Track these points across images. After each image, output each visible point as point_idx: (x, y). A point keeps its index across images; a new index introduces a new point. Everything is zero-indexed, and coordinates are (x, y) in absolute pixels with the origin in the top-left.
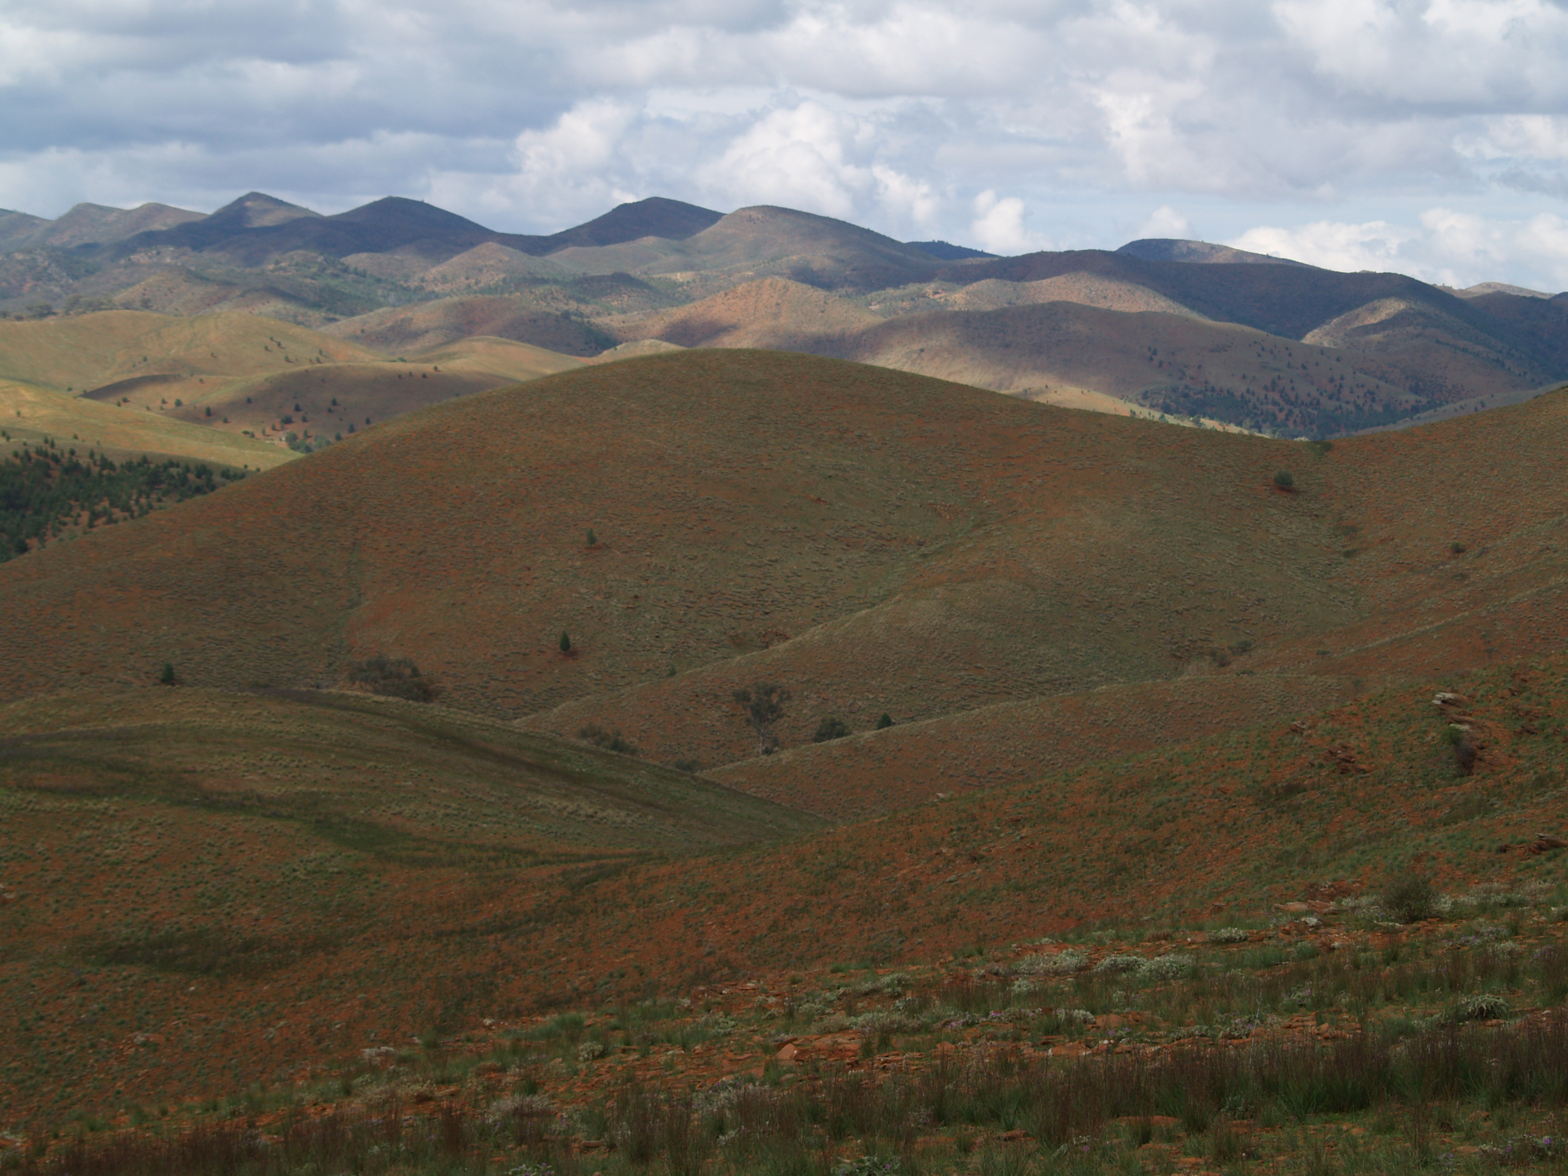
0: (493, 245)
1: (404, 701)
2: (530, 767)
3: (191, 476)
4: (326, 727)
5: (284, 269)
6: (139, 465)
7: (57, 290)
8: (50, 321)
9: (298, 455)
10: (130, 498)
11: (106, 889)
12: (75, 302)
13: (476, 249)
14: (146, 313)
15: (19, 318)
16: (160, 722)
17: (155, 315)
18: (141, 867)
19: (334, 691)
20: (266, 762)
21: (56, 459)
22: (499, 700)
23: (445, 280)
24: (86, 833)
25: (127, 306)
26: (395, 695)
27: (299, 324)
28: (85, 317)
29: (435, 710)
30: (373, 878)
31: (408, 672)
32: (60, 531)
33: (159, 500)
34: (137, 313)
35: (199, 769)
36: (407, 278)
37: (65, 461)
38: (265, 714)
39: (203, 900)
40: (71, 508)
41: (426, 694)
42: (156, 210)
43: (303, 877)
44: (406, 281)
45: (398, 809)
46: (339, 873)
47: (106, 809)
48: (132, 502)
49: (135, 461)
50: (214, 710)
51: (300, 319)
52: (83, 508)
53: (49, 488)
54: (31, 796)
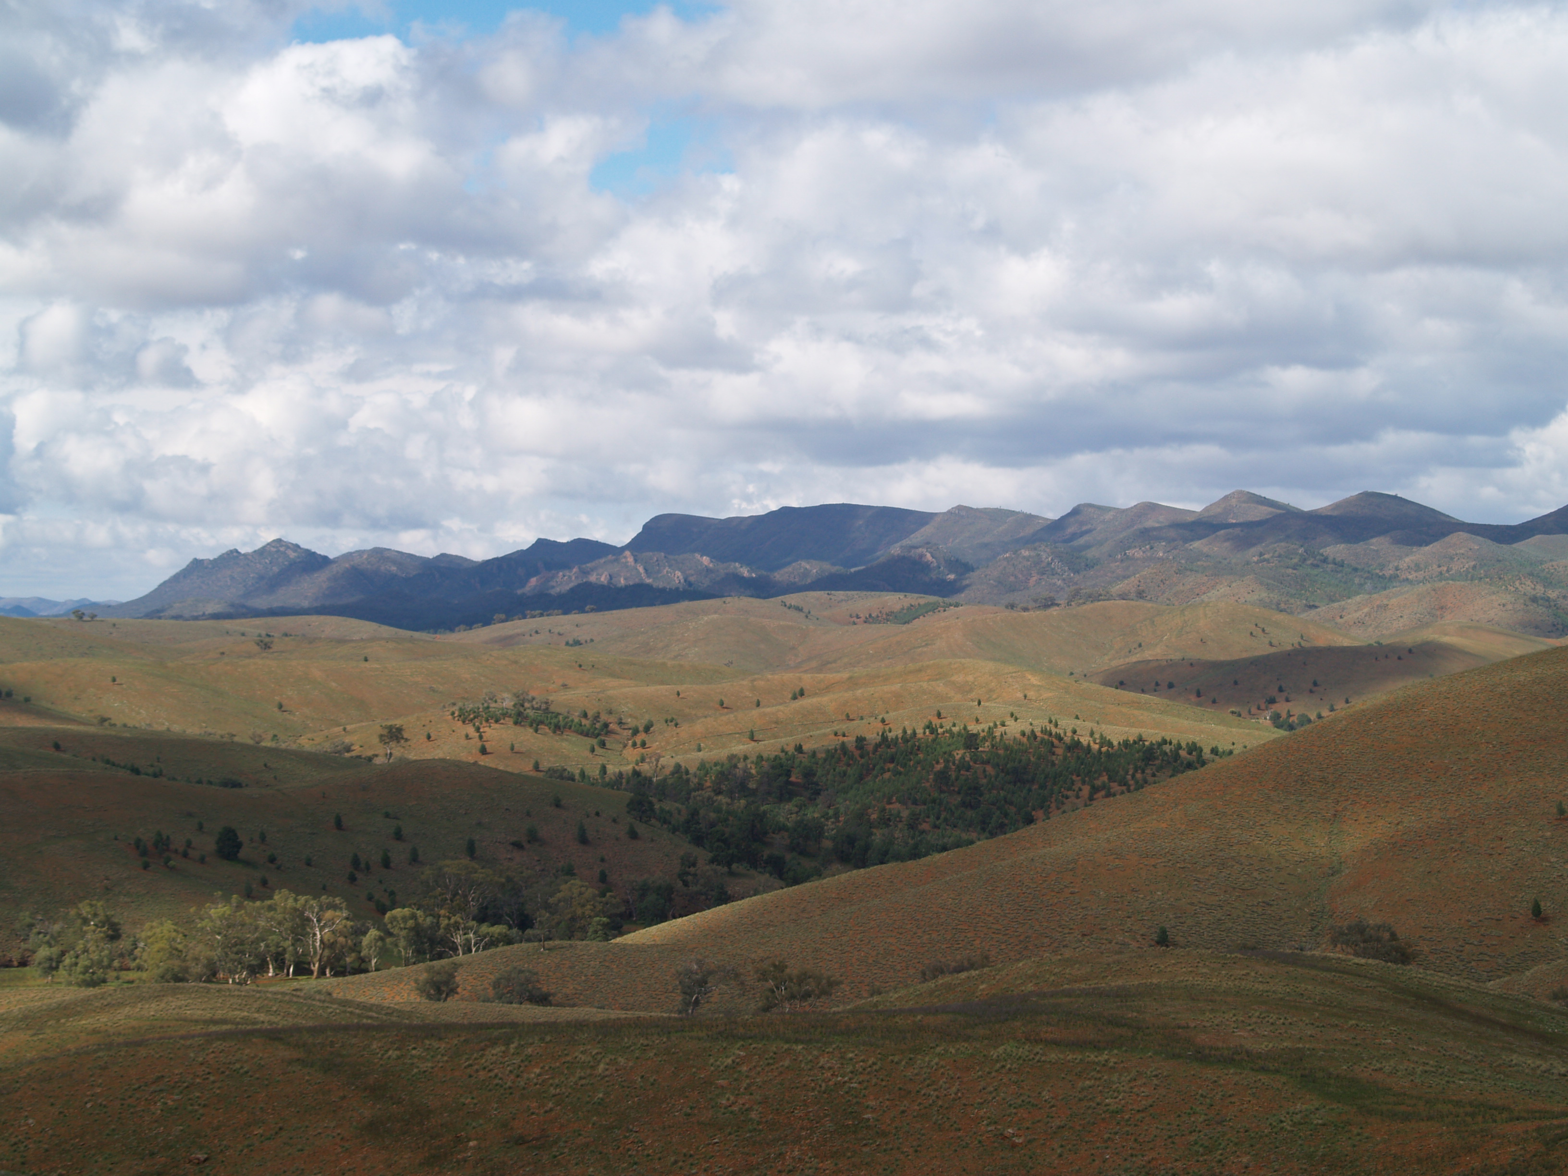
0: (1463, 535)
1: (1383, 963)
2: (1504, 1027)
3: (1183, 753)
4: (1309, 987)
5: (1268, 561)
6: (1135, 742)
7: (1059, 583)
8: (1054, 611)
9: (1282, 733)
10: (1127, 773)
11: (1106, 1136)
12: (1076, 594)
13: (1447, 539)
14: (1141, 602)
15: (1025, 609)
16: (1155, 981)
17: (1149, 605)
18: (1139, 1116)
19: (1317, 953)
20: (1254, 1020)
21: (1060, 738)
22: (1473, 963)
23: (1418, 568)
24: (1088, 1083)
25: (1123, 596)
26: (1374, 957)
27: (1281, 611)
28: (1085, 607)
29: (1413, 972)
30: (1355, 1131)
31: (1387, 935)
32: (1063, 803)
33: (1154, 775)
34: (1132, 603)
35: (1192, 1025)
36: (1382, 567)
37: (1067, 740)
38: (1253, 974)
39: (1196, 1148)
40: (1073, 783)
41: (1404, 956)
42: (1149, 508)
43: (1289, 1128)
44: (1381, 570)
45: (1378, 1065)
46: (1324, 1125)
47: (1106, 1061)
48: (1129, 777)
49: (1131, 740)
50: (1204, 970)
51: (1282, 606)
52: (1084, 783)
53: (1053, 764)
54: (1038, 1049)
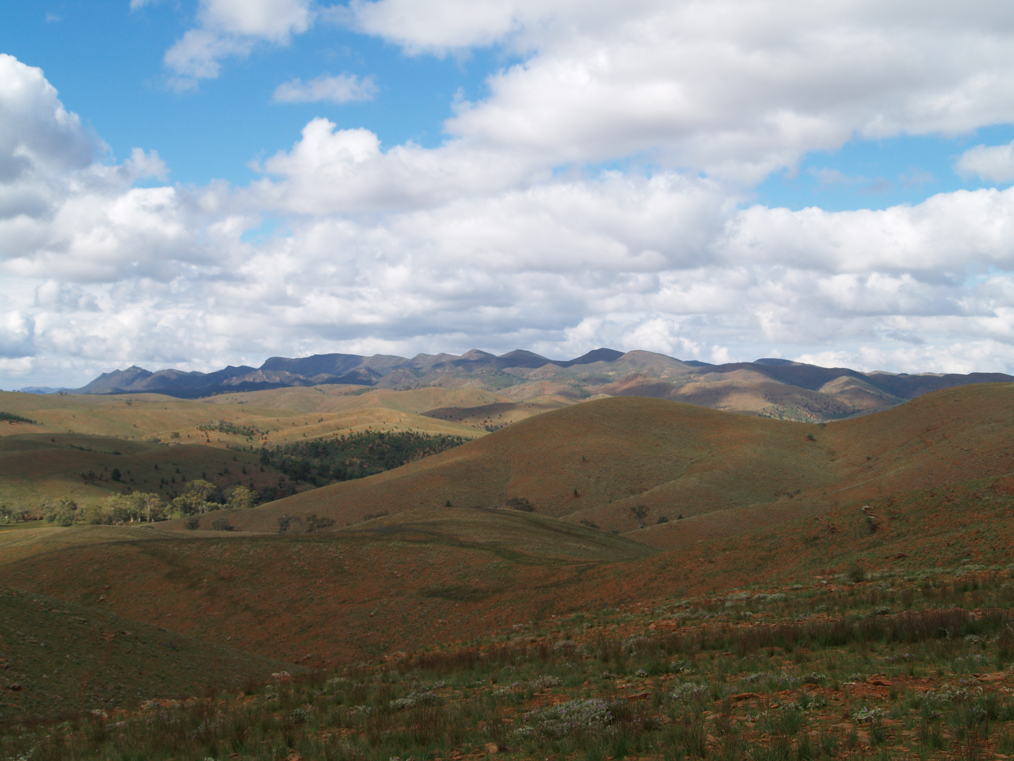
0: (551, 364)
1: (524, 512)
2: (565, 533)
3: (455, 440)
4: (499, 520)
5: (484, 373)
6: (439, 436)
7: (412, 381)
8: (410, 391)
9: (490, 433)
10: (436, 447)
11: (429, 573)
12: (418, 385)
13: (545, 366)
14: (440, 388)
15: (400, 390)
16: (446, 519)
17: (443, 389)
18: (441, 566)
19: (501, 508)
20: (480, 532)
21: (412, 435)
22: (554, 511)
23: (535, 376)
24: (423, 555)
25: (434, 386)
26: (521, 510)
27: (489, 391)
28: (421, 389)
29: (534, 515)
30: (514, 569)
31: (525, 502)
32: (414, 458)
33: (445, 448)
34: (438, 388)
35: (459, 534)
36: (523, 375)
37: (415, 436)
38: (479, 516)
39: (460, 577)
40: (417, 450)
41: (531, 509)
42: (443, 355)
43: (492, 569)
44: (523, 376)
45: (522, 547)
46: (504, 568)
47: (429, 547)
48: (436, 448)
49: (437, 435)
50: (463, 515)
51: (489, 389)
52: (421, 451)
53: (410, 444)
54: (405, 543)
